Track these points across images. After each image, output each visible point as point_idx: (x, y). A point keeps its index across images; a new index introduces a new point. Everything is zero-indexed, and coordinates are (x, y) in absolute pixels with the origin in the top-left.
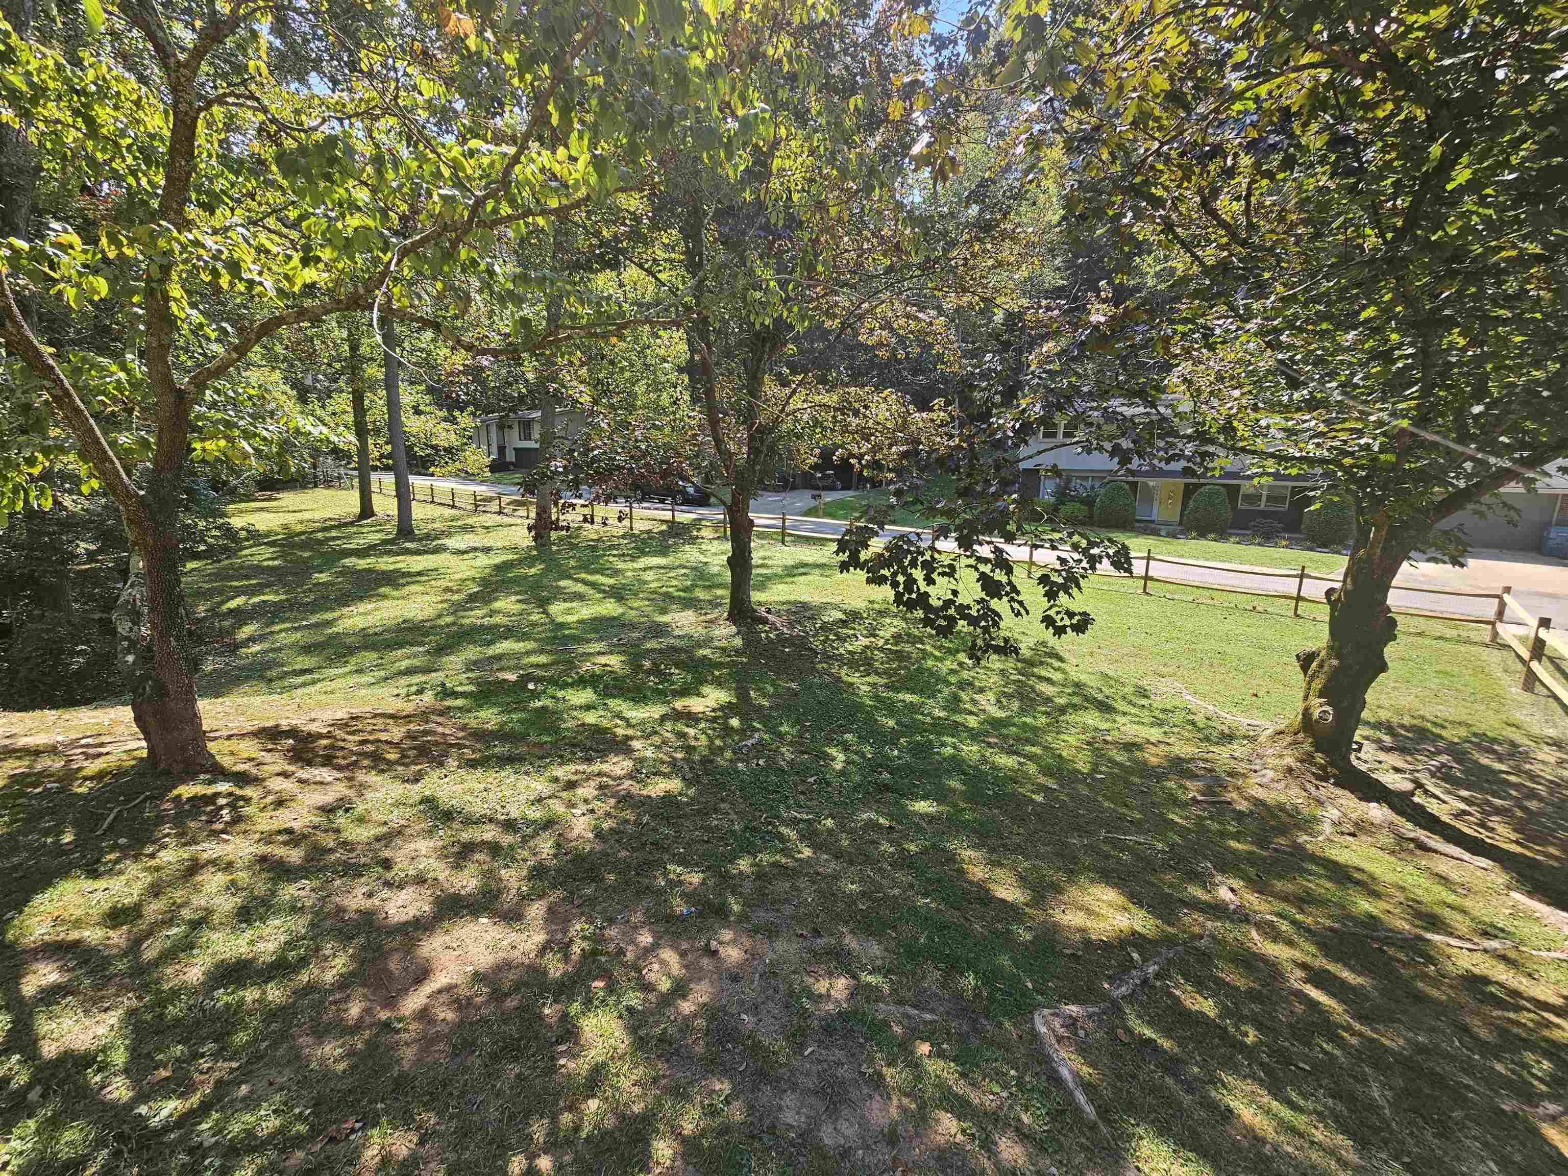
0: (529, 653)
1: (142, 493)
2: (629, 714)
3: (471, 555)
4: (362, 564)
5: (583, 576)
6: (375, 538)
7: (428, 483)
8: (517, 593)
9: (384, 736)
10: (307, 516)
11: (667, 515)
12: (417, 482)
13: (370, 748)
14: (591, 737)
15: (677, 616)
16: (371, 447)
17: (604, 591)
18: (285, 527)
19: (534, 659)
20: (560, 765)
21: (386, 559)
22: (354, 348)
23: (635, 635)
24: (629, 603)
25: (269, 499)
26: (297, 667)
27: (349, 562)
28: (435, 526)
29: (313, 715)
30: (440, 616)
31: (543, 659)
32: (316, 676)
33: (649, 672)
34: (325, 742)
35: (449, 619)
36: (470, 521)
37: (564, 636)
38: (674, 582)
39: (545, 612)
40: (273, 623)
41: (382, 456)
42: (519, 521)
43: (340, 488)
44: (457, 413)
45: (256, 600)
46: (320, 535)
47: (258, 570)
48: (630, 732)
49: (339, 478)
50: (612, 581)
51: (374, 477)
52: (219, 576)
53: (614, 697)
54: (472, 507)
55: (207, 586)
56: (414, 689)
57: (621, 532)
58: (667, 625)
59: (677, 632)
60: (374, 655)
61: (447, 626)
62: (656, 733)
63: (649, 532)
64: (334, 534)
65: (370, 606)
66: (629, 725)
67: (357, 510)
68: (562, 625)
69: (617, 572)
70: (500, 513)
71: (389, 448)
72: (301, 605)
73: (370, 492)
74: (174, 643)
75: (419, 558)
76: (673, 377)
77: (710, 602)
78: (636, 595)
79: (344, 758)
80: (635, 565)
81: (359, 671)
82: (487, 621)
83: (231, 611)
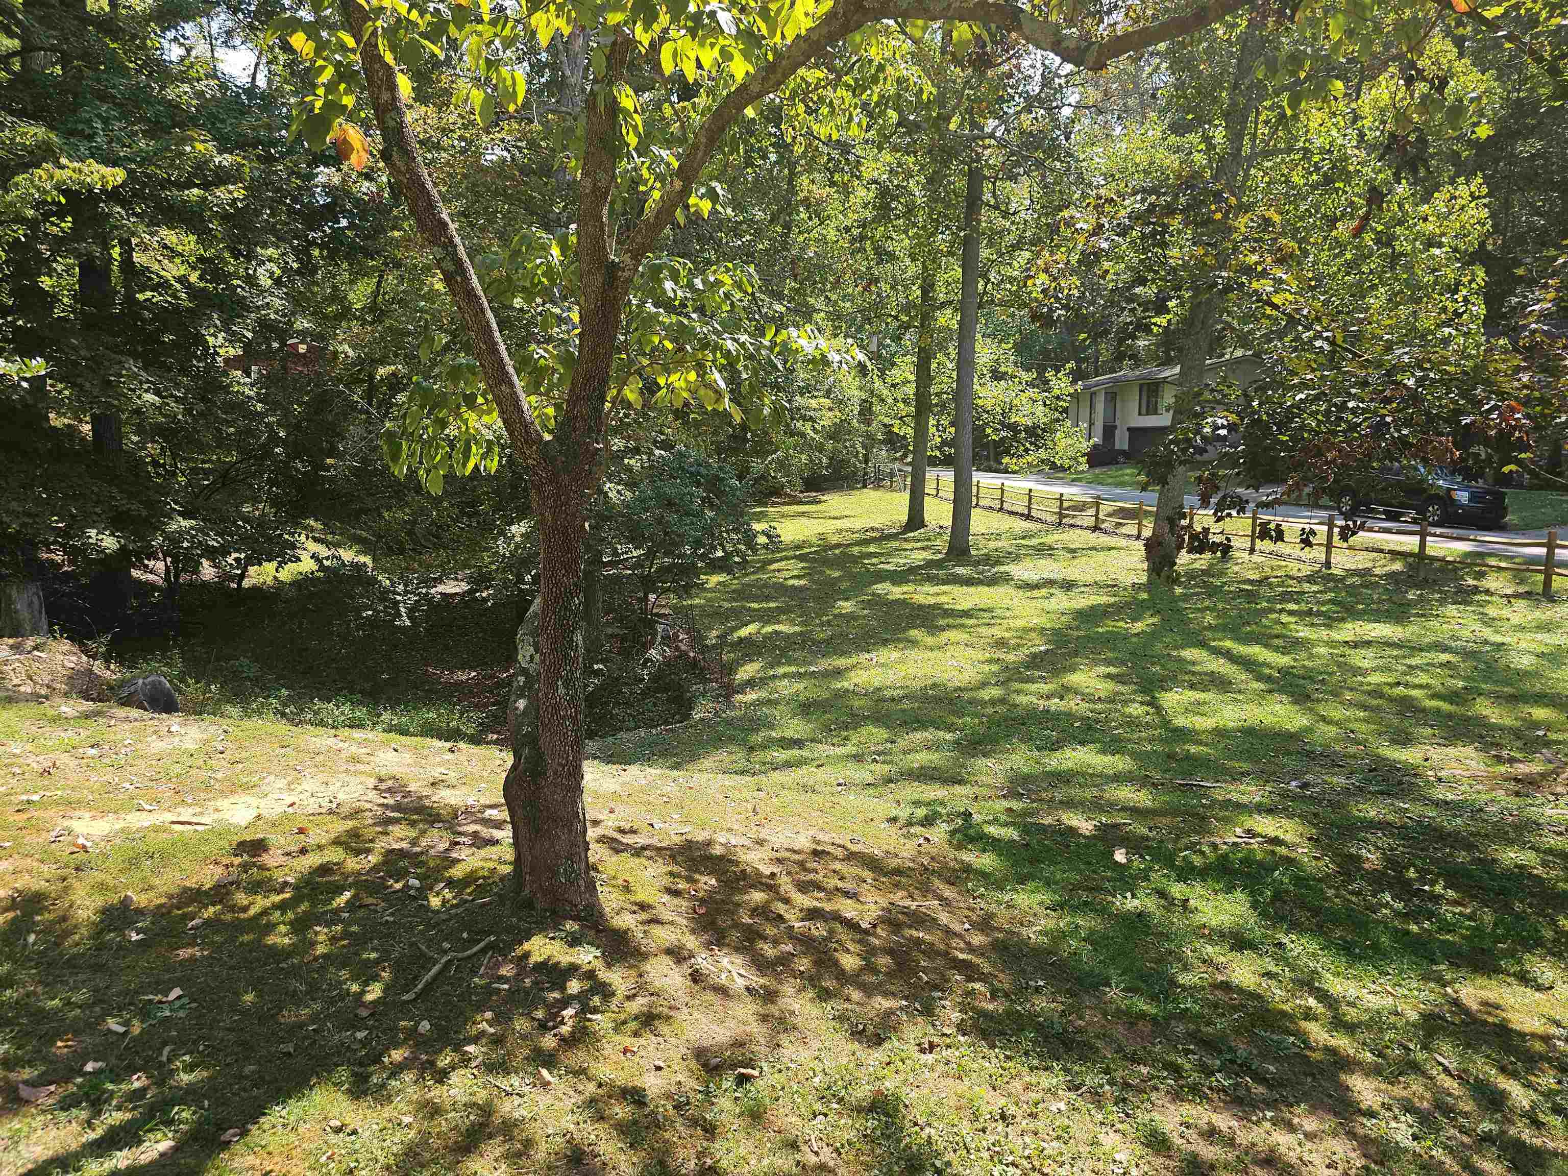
0: (1118, 778)
1: (547, 437)
2: (1336, 986)
3: (1044, 592)
4: (896, 592)
5: (1228, 644)
6: (919, 557)
7: (998, 483)
8: (1109, 663)
9: (848, 909)
10: (846, 524)
11: (1411, 543)
12: (985, 481)
13: (819, 930)
14: (1247, 1029)
15: (1436, 754)
16: (932, 430)
17: (1269, 679)
18: (822, 537)
19: (1126, 794)
20: (1177, 1096)
21: (928, 588)
22: (927, 288)
23: (1339, 781)
24: (1322, 709)
25: (814, 502)
26: (789, 734)
27: (881, 588)
28: (999, 544)
29: (764, 834)
30: (984, 685)
31: (1142, 798)
32: (805, 753)
33: (1378, 880)
34: (758, 897)
35: (996, 692)
36: (1050, 539)
37: (1188, 757)
38: (1424, 679)
39: (1153, 703)
40: (779, 664)
41: (944, 443)
42: (1123, 542)
43: (891, 489)
44: (1049, 374)
45: (769, 629)
46: (856, 550)
47: (783, 589)
48: (1343, 1043)
49: (892, 475)
50: (1284, 660)
51: (931, 474)
52: (742, 594)
53: (1295, 926)
54: (1054, 518)
55: (726, 605)
56: (921, 812)
57: (1306, 570)
58: (1413, 771)
59: (1442, 793)
60: (882, 733)
61: (993, 702)
62: (1415, 1067)
63: (1367, 572)
64: (872, 549)
65: (895, 655)
66: (1339, 1024)
67: (904, 518)
68: (1183, 734)
69: (1293, 645)
70: (1095, 529)
71: (953, 430)
72: (815, 642)
73: (923, 494)
74: (562, 691)
75: (972, 590)
76: (1449, 274)
77: (1517, 734)
78: (1336, 694)
79: (776, 942)
80: (1336, 635)
81: (858, 758)
82: (1055, 704)
83: (741, 639)
